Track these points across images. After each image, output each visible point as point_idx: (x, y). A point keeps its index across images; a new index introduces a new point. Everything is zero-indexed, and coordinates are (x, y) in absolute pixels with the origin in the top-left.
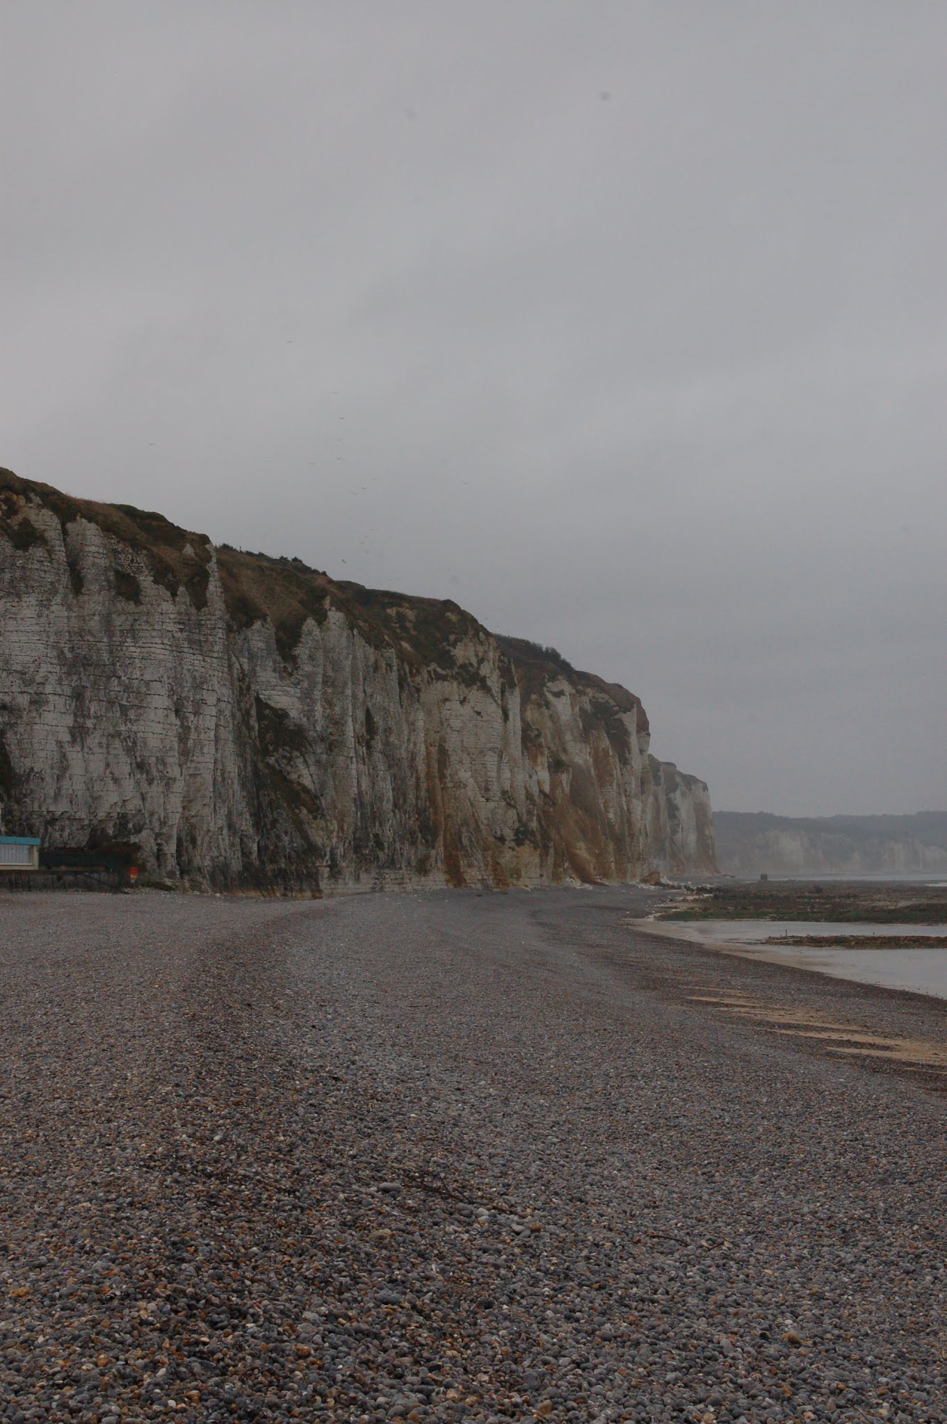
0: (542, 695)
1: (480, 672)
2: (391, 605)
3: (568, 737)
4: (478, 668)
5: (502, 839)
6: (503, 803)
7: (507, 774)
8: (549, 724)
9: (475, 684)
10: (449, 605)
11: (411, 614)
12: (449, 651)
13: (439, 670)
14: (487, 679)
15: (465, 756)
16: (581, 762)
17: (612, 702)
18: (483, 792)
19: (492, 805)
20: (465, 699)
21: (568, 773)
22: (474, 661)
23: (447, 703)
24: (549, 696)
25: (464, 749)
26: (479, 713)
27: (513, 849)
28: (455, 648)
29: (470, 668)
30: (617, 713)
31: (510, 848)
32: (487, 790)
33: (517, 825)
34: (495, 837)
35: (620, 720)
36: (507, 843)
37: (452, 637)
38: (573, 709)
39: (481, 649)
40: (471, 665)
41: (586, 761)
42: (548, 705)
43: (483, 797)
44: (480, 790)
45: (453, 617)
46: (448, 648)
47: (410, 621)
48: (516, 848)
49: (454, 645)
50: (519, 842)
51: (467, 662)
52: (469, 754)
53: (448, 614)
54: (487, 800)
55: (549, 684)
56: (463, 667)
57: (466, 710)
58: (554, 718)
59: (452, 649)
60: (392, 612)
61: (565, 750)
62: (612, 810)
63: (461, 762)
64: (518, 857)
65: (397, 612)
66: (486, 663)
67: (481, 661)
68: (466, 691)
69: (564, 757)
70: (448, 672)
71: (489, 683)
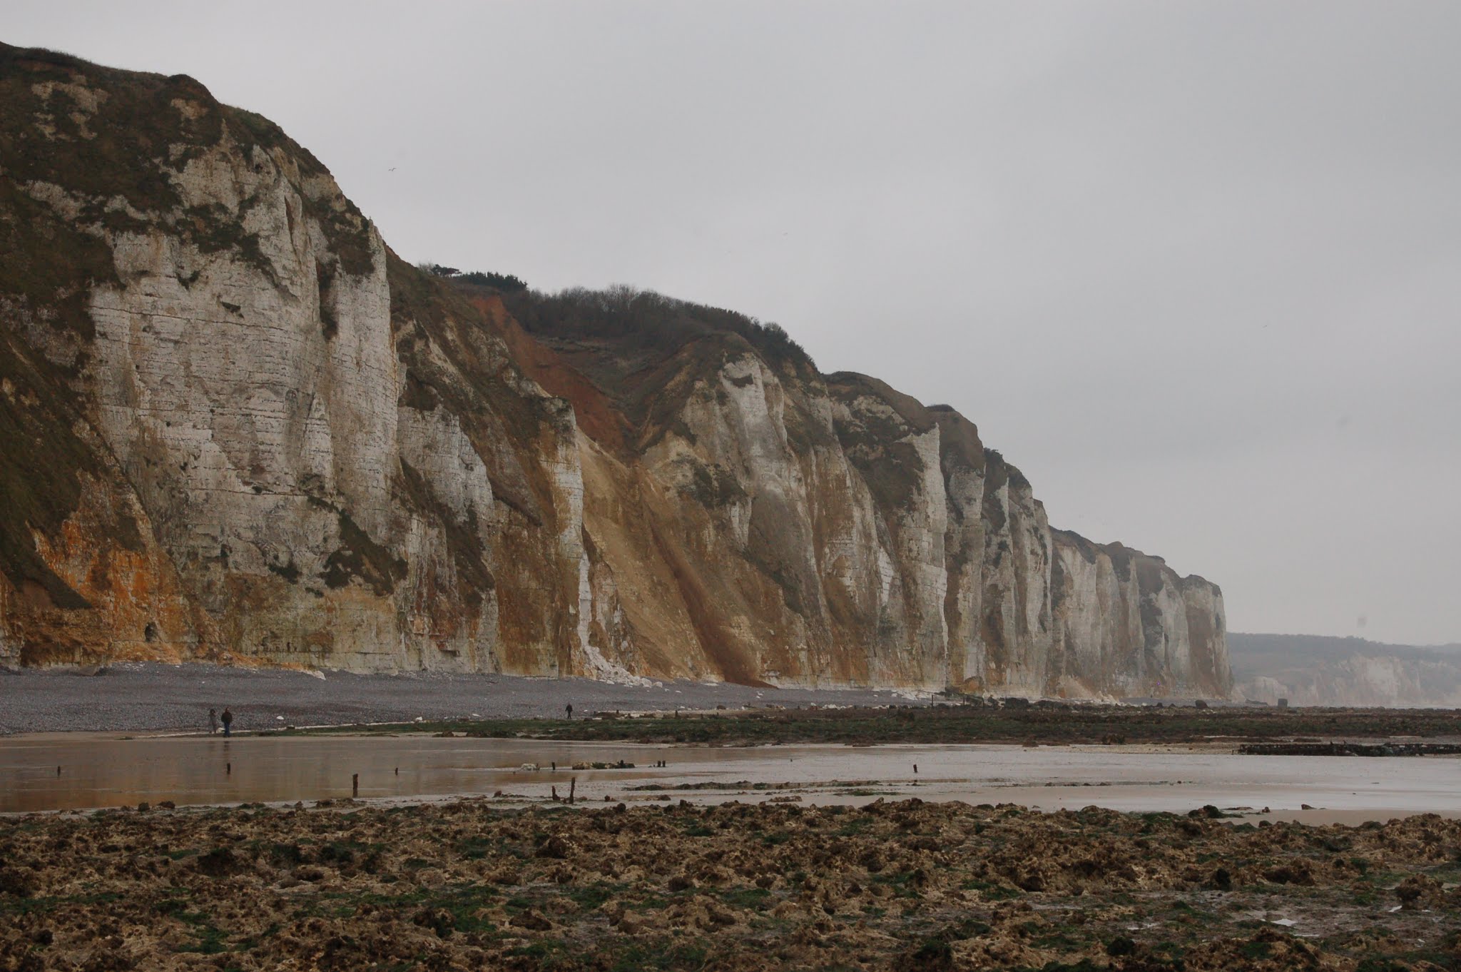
0: (714, 382)
1: (244, 225)
2: (43, 77)
3: (756, 450)
4: (241, 217)
5: (291, 573)
6: (300, 499)
7: (320, 442)
8: (722, 428)
9: (229, 247)
10: (184, 86)
11: (89, 99)
12: (166, 176)
13: (132, 212)
14: (261, 241)
15: (196, 393)
16: (779, 491)
17: (898, 419)
18: (247, 473)
19: (268, 501)
20: (195, 277)
21: (743, 506)
22: (232, 203)
23: (144, 281)
24: (727, 384)
25: (192, 379)
26: (233, 309)
27: (319, 594)
28: (180, 170)
29: (217, 215)
30: (905, 434)
31: (309, 590)
32: (258, 469)
33: (334, 545)
34: (273, 568)
35: (910, 445)
36: (302, 580)
37: (176, 149)
38: (770, 408)
39: (251, 181)
40: (222, 208)
41: (787, 491)
42: (723, 398)
43: (246, 483)
44: (238, 466)
45: (189, 110)
46: (164, 169)
47: (82, 112)
48: (328, 592)
49: (180, 165)
50: (335, 579)
51: (212, 201)
52: (207, 393)
53: (178, 103)
54: (258, 490)
55: (729, 366)
56: (202, 211)
57: (200, 298)
58: (733, 421)
59: (173, 171)
60: (44, 90)
61: (748, 472)
62: (849, 573)
63: (183, 407)
64: (330, 610)
65: (56, 93)
66: (261, 209)
67: (248, 203)
68: (202, 260)
69: (744, 483)
70: (153, 216)
71: (265, 248)
